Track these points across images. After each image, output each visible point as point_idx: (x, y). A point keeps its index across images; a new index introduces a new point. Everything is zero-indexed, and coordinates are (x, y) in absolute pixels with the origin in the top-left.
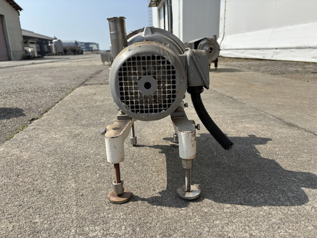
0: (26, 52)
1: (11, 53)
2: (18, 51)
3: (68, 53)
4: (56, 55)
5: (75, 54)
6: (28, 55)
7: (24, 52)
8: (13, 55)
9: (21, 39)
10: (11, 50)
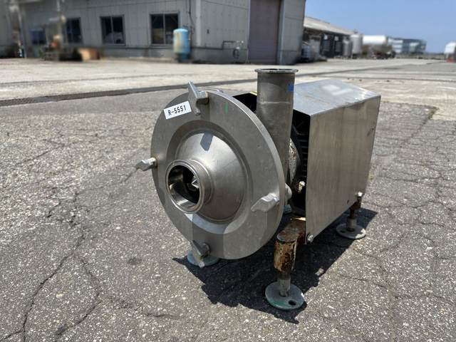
0: (303, 51)
1: (281, 53)
2: (291, 51)
3: (368, 56)
4: (349, 57)
5: (378, 58)
6: (304, 57)
7: (300, 53)
8: (283, 56)
9: (300, 33)
10: (282, 48)
